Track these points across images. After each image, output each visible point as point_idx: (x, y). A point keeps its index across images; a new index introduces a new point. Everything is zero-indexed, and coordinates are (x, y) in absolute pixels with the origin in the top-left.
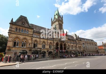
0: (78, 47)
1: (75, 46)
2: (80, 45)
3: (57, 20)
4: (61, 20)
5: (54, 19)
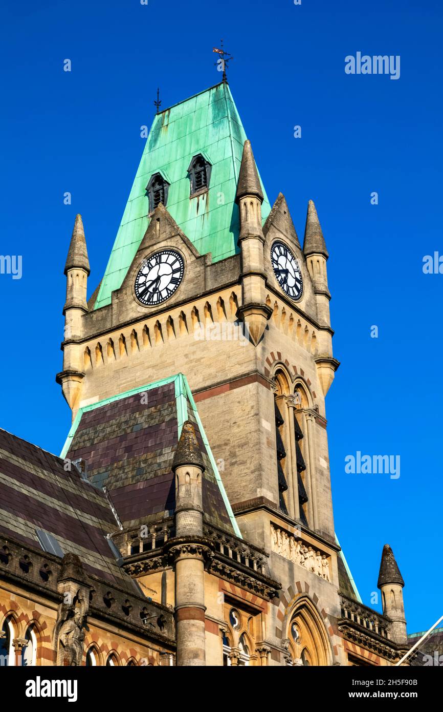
3: (226, 295)
4: (302, 305)
5: (157, 255)
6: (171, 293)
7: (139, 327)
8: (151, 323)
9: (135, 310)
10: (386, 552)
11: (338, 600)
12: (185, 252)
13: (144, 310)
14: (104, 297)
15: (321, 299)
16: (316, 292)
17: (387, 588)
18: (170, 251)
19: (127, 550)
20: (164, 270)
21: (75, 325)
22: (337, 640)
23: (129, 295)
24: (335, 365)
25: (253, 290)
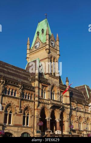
3: (44, 47)
4: (55, 48)
5: (37, 42)
6: (39, 47)
7: (35, 52)
8: (36, 51)
9: (35, 49)
10: (67, 78)
11: (59, 84)
12: (40, 42)
13: (36, 50)
14: (31, 48)
15: (58, 47)
16: (57, 46)
17: (67, 82)
18: (39, 42)
19: (31, 80)
20: (38, 44)
21: (28, 51)
22: (59, 89)
23: (34, 48)
24: (60, 55)
25: (47, 47)
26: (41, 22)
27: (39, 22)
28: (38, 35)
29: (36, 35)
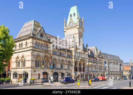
0: (98, 67)
1: (95, 66)
2: (100, 65)
3: (76, 27)
6: (72, 26)
9: (69, 27)
14: (67, 26)
18: (72, 22)
21: (65, 27)
23: (69, 25)
25: (78, 27)
26: (72, 7)
27: (71, 7)
28: (71, 16)
29: (69, 16)
